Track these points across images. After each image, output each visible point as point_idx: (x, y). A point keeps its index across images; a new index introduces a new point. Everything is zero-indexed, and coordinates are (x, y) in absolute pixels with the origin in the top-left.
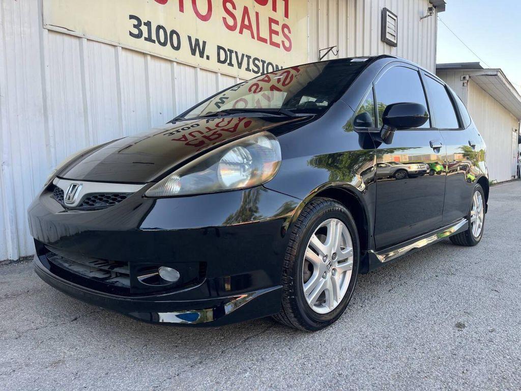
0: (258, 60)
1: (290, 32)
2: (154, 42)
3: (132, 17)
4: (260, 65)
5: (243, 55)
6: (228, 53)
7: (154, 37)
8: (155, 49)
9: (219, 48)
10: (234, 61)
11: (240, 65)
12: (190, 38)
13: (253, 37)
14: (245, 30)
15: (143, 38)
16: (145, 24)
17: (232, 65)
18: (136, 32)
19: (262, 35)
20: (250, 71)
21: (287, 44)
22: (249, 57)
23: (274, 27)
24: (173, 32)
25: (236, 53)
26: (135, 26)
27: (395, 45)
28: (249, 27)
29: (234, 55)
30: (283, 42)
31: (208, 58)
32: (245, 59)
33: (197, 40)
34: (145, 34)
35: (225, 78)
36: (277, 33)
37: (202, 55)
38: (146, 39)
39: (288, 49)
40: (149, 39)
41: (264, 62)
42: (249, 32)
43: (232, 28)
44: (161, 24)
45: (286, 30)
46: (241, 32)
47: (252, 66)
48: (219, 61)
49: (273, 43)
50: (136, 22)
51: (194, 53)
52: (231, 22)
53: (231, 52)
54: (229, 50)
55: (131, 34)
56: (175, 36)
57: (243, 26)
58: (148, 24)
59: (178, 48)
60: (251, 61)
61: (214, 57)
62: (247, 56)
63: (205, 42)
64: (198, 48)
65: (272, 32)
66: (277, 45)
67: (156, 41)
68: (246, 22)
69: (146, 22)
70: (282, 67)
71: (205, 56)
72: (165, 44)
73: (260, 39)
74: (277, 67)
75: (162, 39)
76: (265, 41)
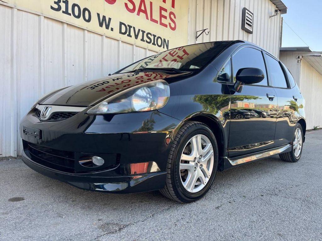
0: (151, 34)
1: (175, 17)
2: (70, 14)
4: (152, 38)
5: (139, 30)
6: (128, 28)
7: (70, 11)
8: (71, 19)
9: (121, 24)
10: (132, 33)
11: (136, 37)
12: (98, 15)
13: (147, 18)
14: (141, 13)
15: (61, 11)
16: (63, 2)
17: (131, 36)
18: (56, 6)
19: (154, 17)
20: (144, 41)
21: (173, 25)
22: (143, 32)
23: (163, 13)
24: (85, 9)
25: (134, 28)
26: (55, 3)
27: (251, 33)
28: (145, 12)
29: (132, 29)
30: (170, 24)
31: (112, 29)
32: (141, 33)
33: (104, 17)
34: (63, 8)
35: (125, 44)
36: (165, 17)
37: (107, 27)
38: (63, 12)
39: (173, 29)
40: (66, 12)
41: (155, 36)
42: (144, 15)
43: (133, 11)
44: (76, 3)
45: (172, 16)
46: (138, 14)
47: (145, 38)
48: (121, 32)
49: (162, 24)
51: (101, 25)
52: (131, 6)
53: (130, 27)
54: (128, 25)
55: (52, 8)
56: (87, 13)
57: (140, 10)
58: (66, 2)
59: (89, 21)
60: (145, 34)
61: (117, 29)
62: (142, 31)
63: (111, 19)
64: (104, 22)
65: (162, 16)
66: (166, 26)
67: (72, 14)
68: (143, 8)
70: (168, 41)
71: (110, 28)
72: (78, 17)
73: (153, 20)
74: (165, 40)
75: (77, 13)
76: (156, 22)
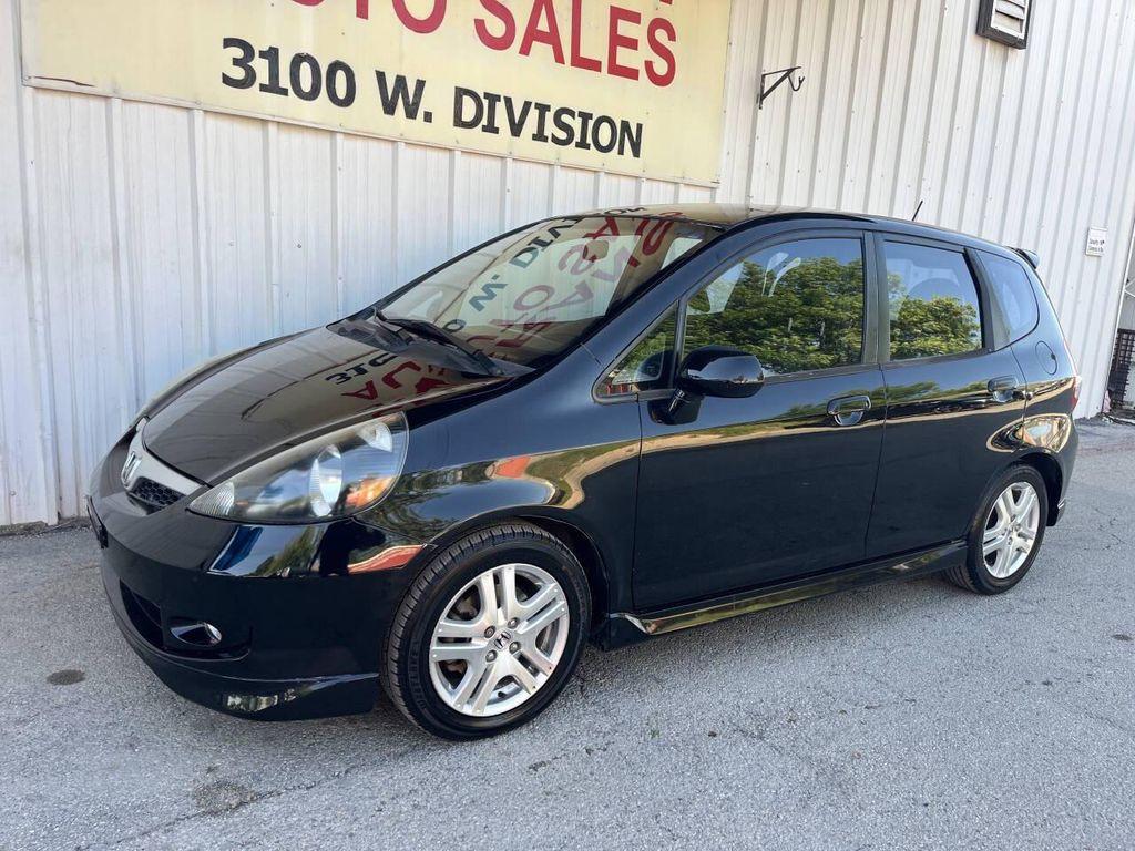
0: (571, 113)
1: (672, 37)
2: (284, 92)
3: (228, 42)
4: (576, 124)
5: (527, 105)
6: (485, 103)
7: (285, 81)
8: (292, 106)
9: (461, 92)
10: (501, 119)
11: (516, 129)
12: (381, 76)
13: (559, 59)
14: (536, 46)
15: (256, 86)
16: (263, 54)
17: (496, 131)
18: (239, 73)
19: (586, 52)
20: (545, 140)
21: (661, 67)
22: (543, 109)
23: (625, 28)
24: (336, 66)
25: (508, 101)
26: (236, 62)
27: (1020, 44)
29: (501, 107)
30: (649, 65)
31: (428, 117)
32: (533, 114)
33: (401, 81)
34: (263, 76)
35: (475, 160)
36: (632, 44)
37: (411, 113)
38: (263, 88)
39: (662, 81)
40: (273, 87)
41: (585, 117)
42: (549, 49)
43: (501, 44)
44: (305, 50)
45: (661, 35)
46: (525, 50)
47: (551, 128)
48: (459, 122)
49: (615, 70)
50: (239, 53)
51: (389, 108)
52: (496, 27)
53: (493, 99)
54: (487, 95)
55: (227, 80)
56: (341, 76)
57: (533, 35)
58: (272, 55)
59: (348, 100)
60: (549, 116)
61: (445, 113)
62: (538, 106)
63: (423, 82)
64: (400, 96)
65: (616, 41)
66: (632, 74)
67: (291, 91)
68: (543, 25)
69: (266, 48)
70: (639, 127)
71: (420, 115)
72: (313, 94)
73: (580, 62)
74: (625, 125)
75: (306, 84)
76: (594, 65)
